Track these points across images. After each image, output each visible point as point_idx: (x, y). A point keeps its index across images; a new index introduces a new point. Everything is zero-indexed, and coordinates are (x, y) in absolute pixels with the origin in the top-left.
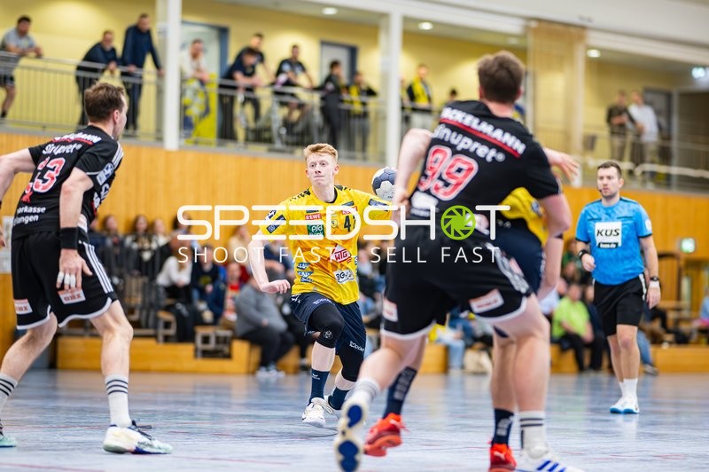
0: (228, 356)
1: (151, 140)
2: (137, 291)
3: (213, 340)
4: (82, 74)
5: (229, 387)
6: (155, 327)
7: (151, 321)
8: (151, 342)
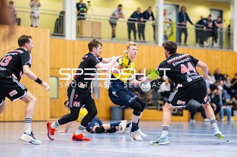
0: (182, 115)
1: (153, 43)
2: (151, 94)
3: (176, 110)
4: (130, 22)
5: (182, 126)
6: (157, 106)
7: (156, 104)
8: (156, 111)
